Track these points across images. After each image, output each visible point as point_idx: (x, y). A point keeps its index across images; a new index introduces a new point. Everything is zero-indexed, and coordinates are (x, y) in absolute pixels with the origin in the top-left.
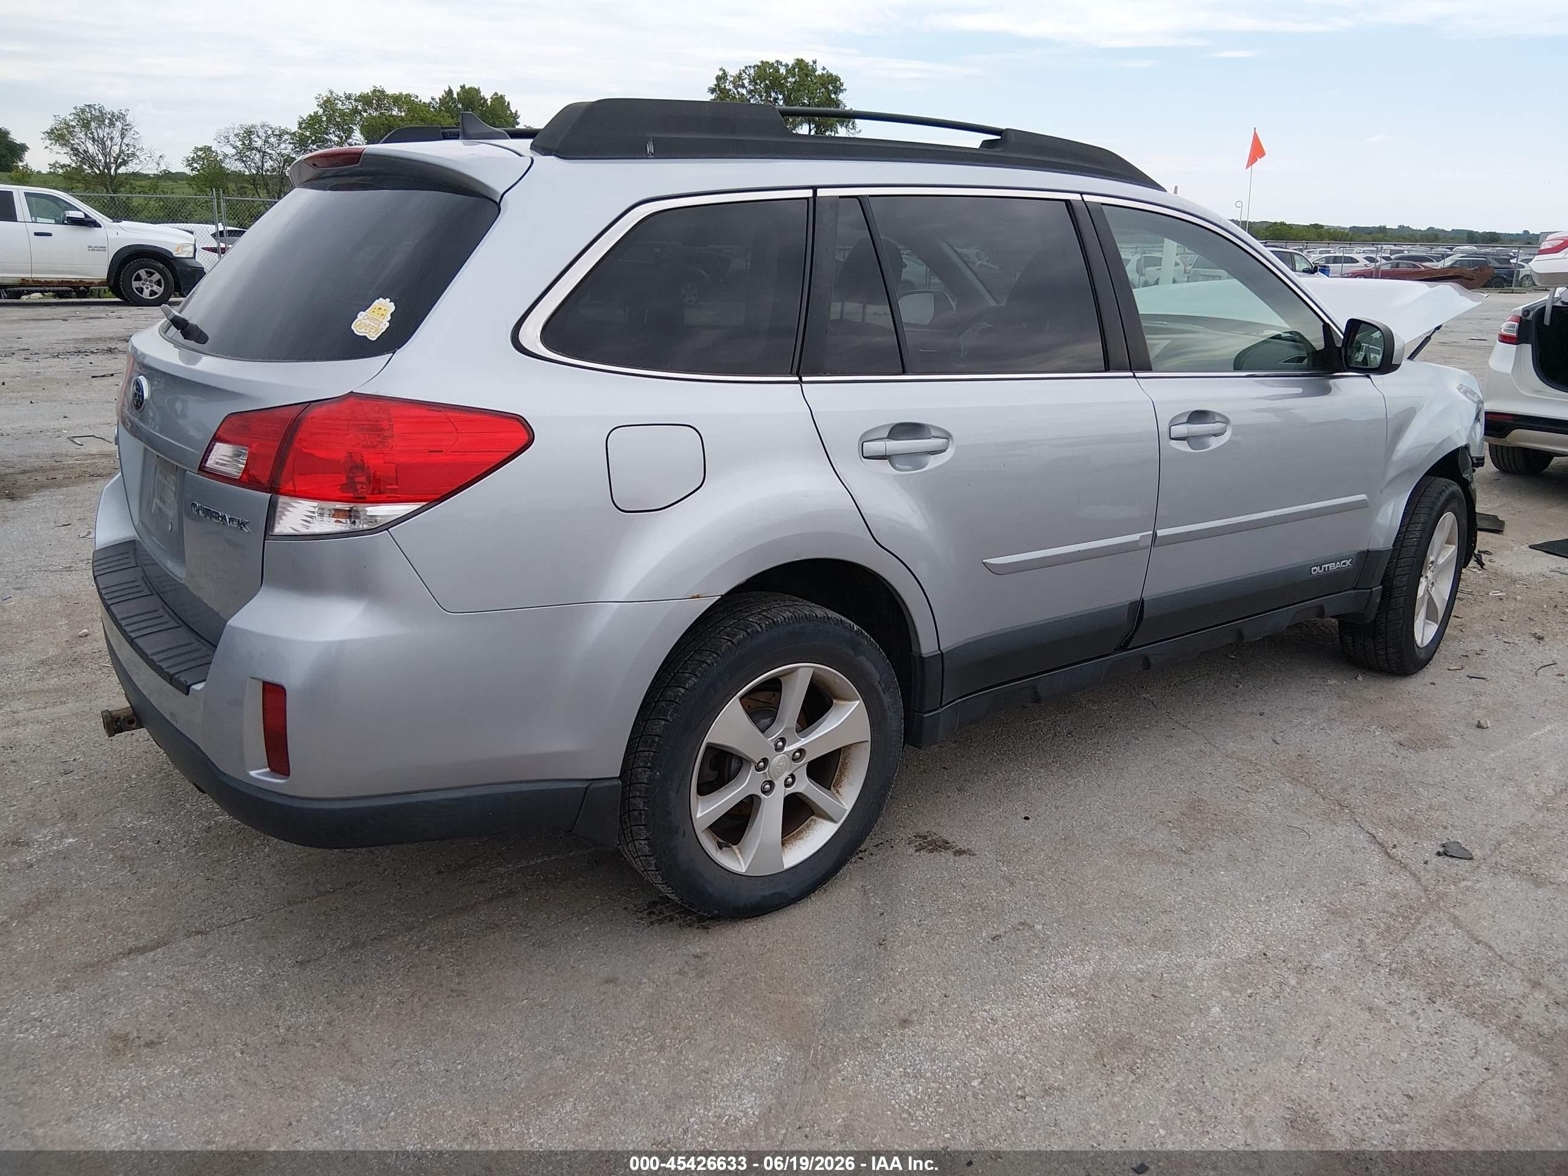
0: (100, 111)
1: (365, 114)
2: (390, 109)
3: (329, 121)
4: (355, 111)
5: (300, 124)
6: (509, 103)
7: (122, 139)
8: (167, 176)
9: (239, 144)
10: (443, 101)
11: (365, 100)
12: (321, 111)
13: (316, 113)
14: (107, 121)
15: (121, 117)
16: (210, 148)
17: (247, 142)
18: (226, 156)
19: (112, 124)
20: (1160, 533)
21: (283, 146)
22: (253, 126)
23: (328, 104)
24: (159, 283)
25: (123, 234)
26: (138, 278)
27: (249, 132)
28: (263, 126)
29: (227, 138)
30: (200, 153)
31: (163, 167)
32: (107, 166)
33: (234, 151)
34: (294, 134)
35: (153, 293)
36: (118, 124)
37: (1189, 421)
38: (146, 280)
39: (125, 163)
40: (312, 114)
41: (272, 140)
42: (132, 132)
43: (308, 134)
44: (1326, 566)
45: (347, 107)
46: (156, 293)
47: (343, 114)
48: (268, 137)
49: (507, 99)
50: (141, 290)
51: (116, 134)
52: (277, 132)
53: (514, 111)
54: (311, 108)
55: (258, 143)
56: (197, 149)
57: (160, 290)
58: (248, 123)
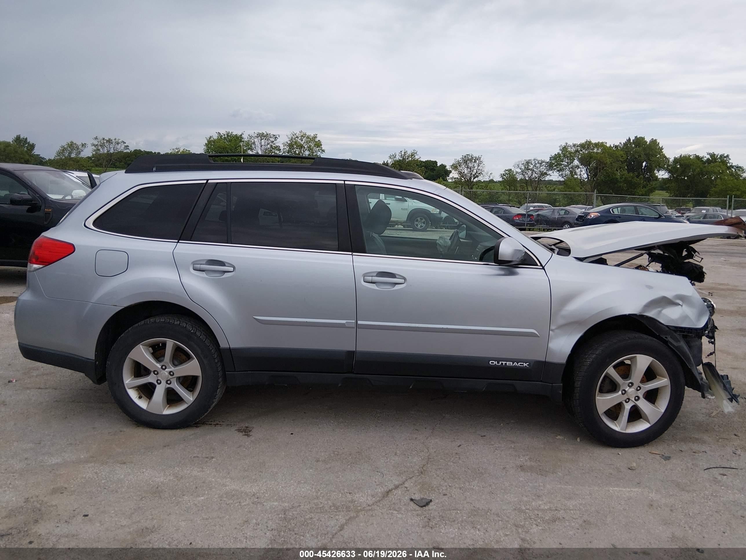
0: (471, 157)
1: (581, 152)
2: (593, 149)
3: (564, 156)
4: (577, 151)
5: (551, 158)
6: (659, 143)
7: (478, 167)
8: (492, 181)
9: (523, 167)
10: (625, 144)
11: (582, 146)
12: (560, 152)
13: (558, 153)
14: (473, 160)
15: (478, 159)
16: (511, 170)
17: (526, 167)
18: (517, 172)
19: (475, 162)
20: (359, 322)
21: (541, 168)
22: (530, 160)
23: (564, 149)
24: (424, 223)
25: (414, 204)
26: (417, 221)
27: (528, 163)
28: (534, 160)
29: (518, 165)
30: (507, 172)
31: (491, 178)
32: (470, 178)
33: (520, 171)
34: (548, 162)
35: (421, 226)
36: (477, 161)
37: (377, 276)
38: (420, 221)
39: (477, 177)
40: (557, 154)
41: (538, 165)
42: (482, 164)
43: (553, 162)
44: (504, 363)
45: (573, 150)
46: (422, 227)
47: (570, 153)
48: (536, 164)
49: (658, 141)
50: (417, 225)
51: (476, 165)
52: (540, 162)
53: (661, 147)
54: (557, 151)
55: (531, 167)
56: (506, 170)
57: (424, 225)
58: (528, 159)
